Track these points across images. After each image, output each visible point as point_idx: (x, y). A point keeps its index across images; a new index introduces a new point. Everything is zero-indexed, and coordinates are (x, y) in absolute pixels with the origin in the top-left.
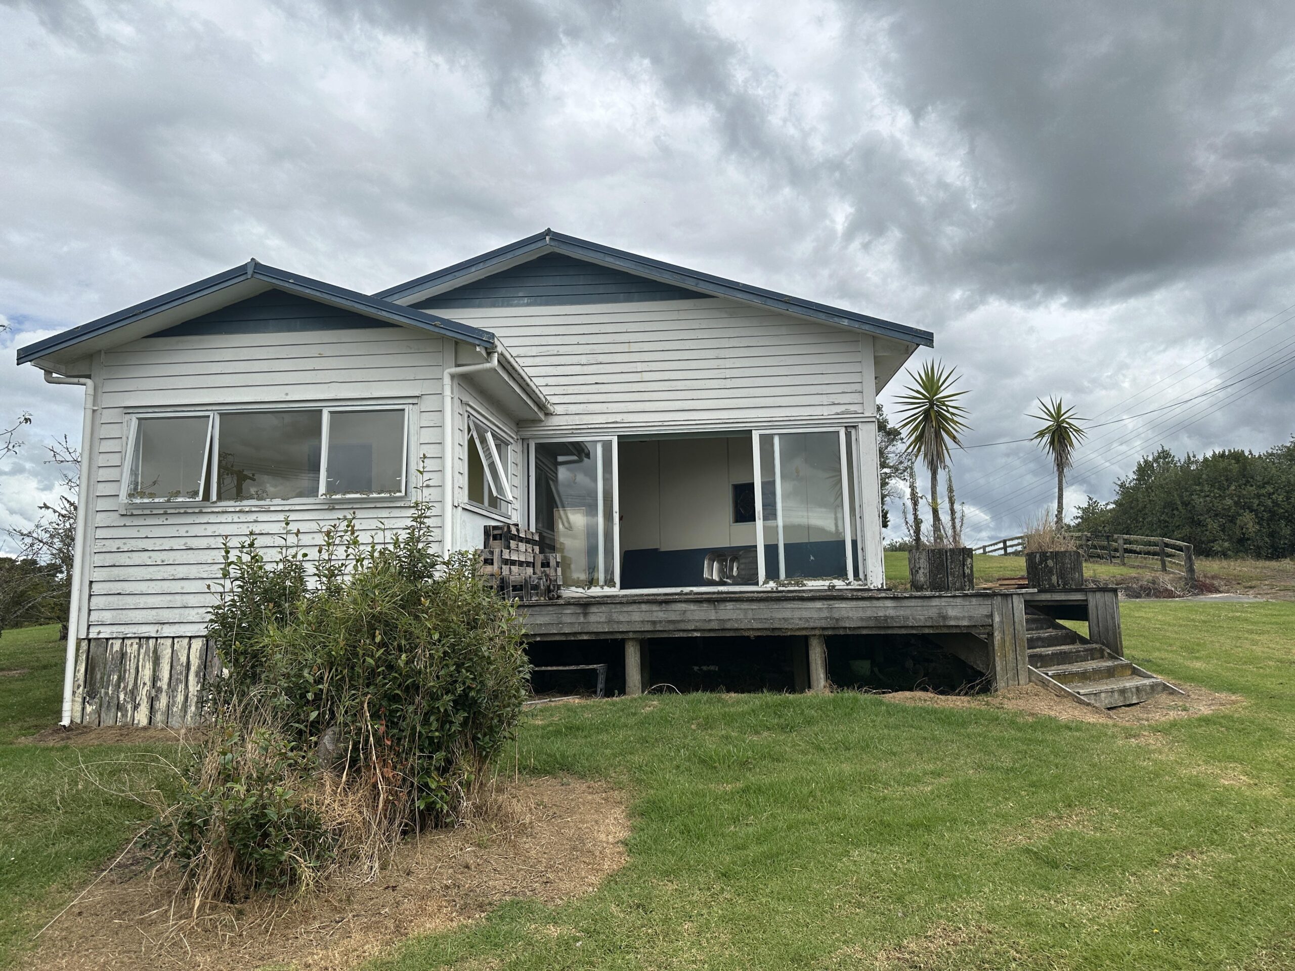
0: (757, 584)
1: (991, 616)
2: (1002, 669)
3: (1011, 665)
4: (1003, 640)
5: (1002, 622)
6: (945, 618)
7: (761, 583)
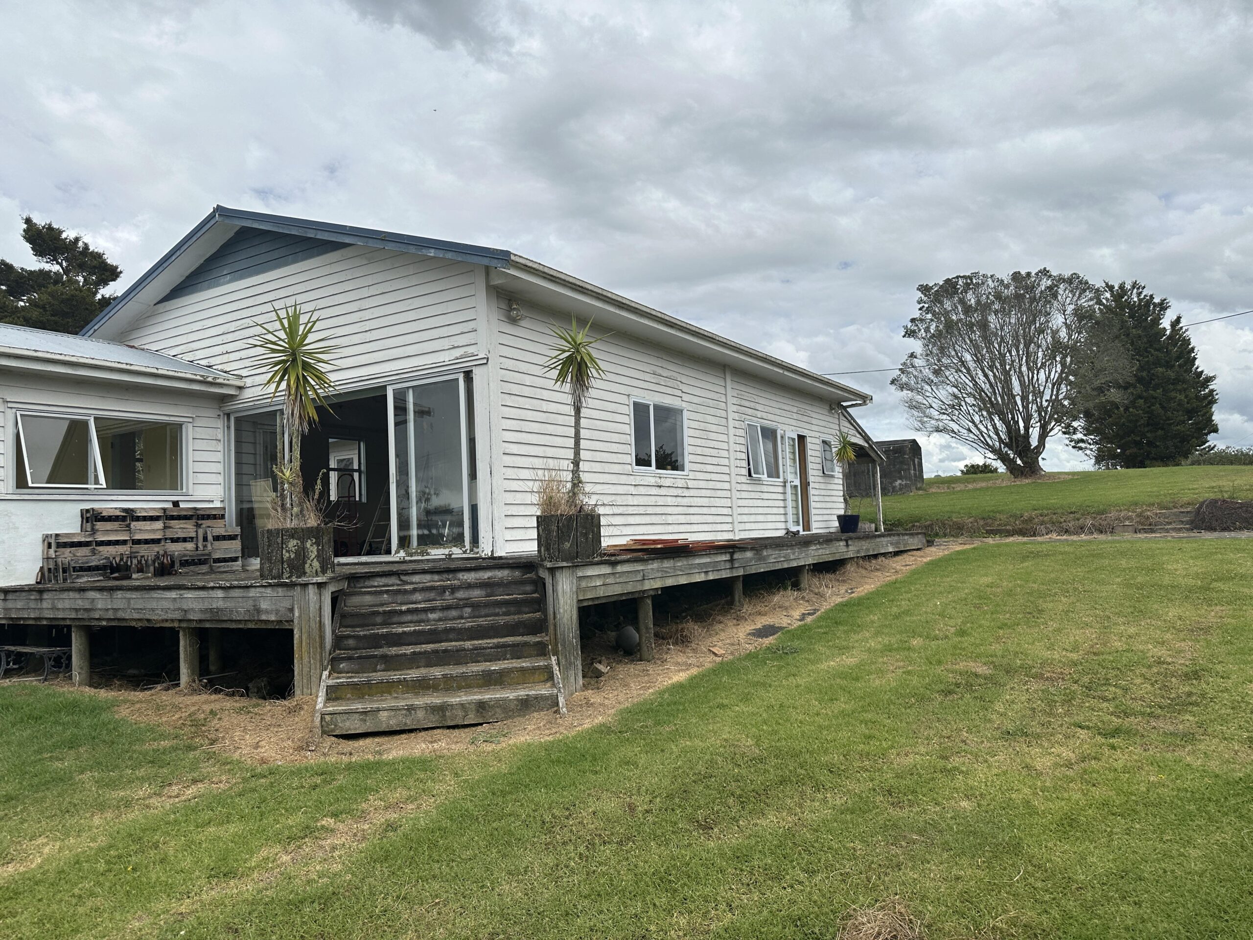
0: (388, 552)
1: (292, 610)
2: (298, 673)
3: (306, 670)
4: (301, 637)
5: (300, 617)
6: (258, 611)
7: (393, 552)
